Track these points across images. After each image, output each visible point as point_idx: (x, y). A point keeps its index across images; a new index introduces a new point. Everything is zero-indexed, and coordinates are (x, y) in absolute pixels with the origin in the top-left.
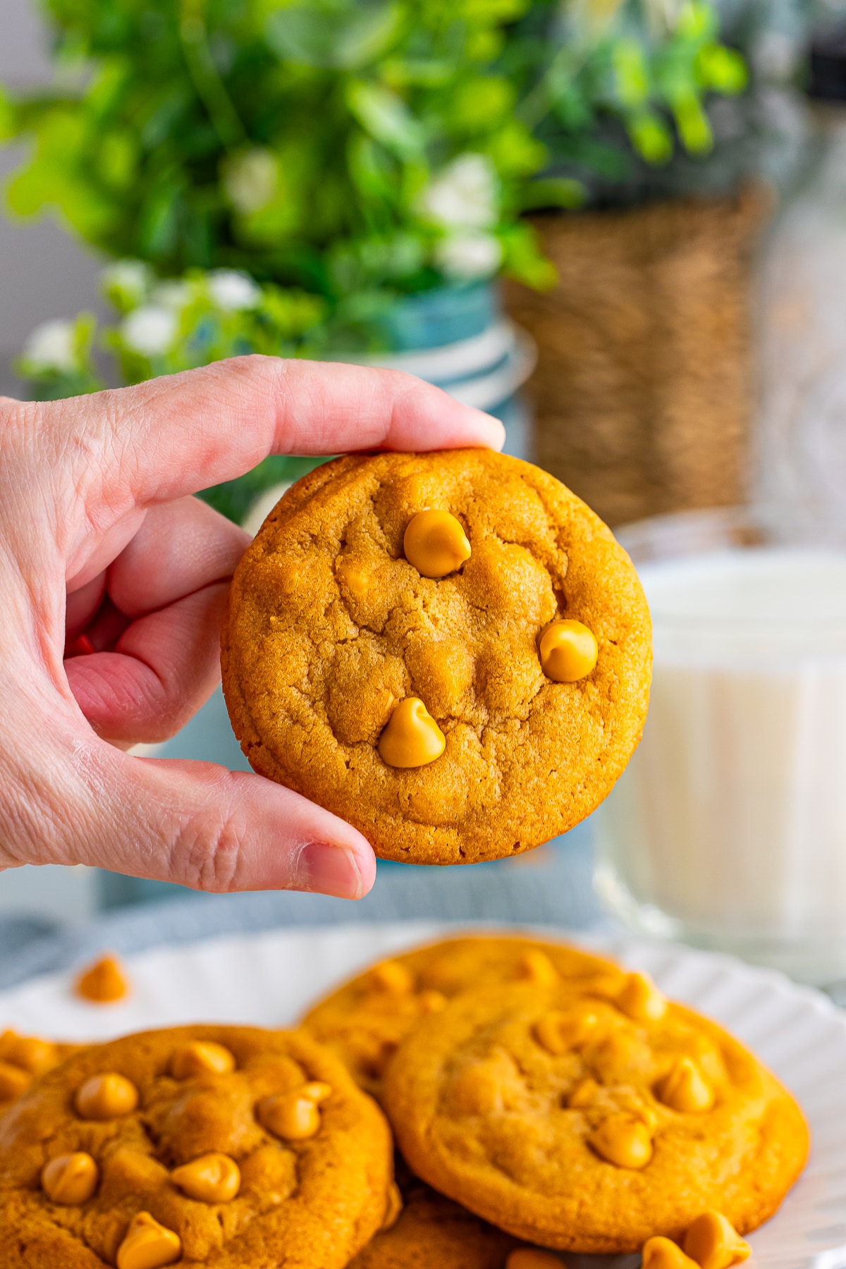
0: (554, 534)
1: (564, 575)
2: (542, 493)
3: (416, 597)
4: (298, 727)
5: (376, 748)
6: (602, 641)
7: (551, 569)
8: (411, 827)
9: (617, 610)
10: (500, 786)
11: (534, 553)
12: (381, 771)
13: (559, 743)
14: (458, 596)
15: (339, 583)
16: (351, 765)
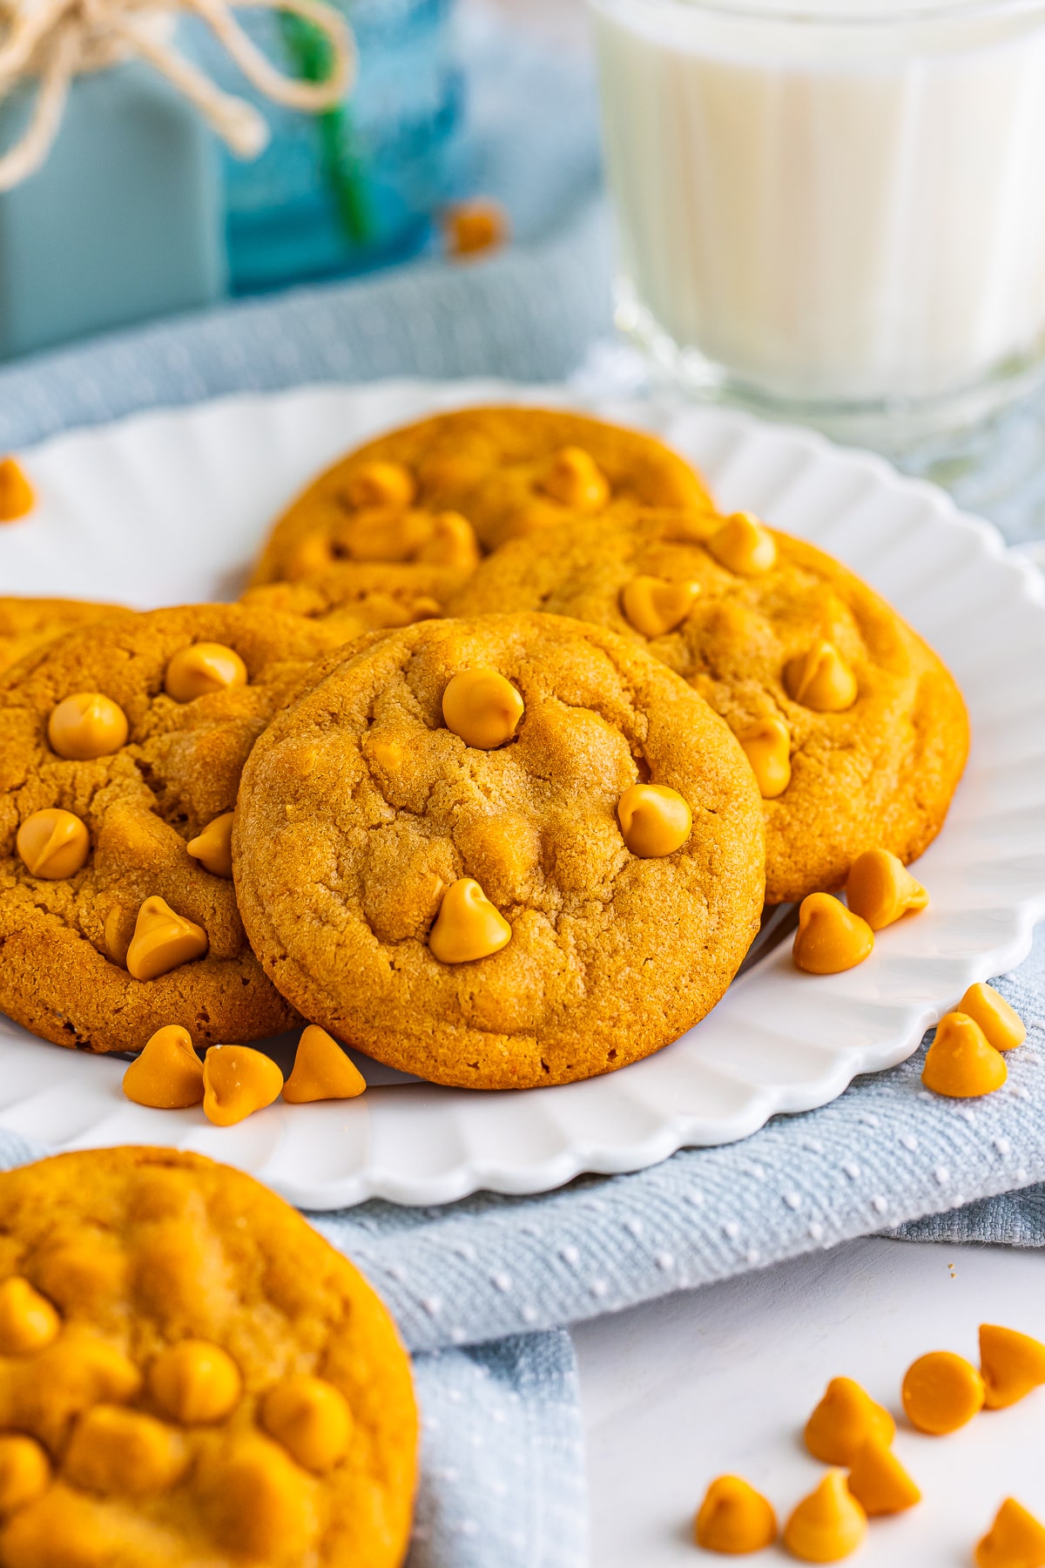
0: (629, 696)
1: (644, 739)
2: (611, 653)
3: (461, 765)
4: (328, 927)
5: (426, 945)
6: (698, 809)
7: (627, 733)
8: (478, 1037)
9: (713, 773)
10: (583, 979)
11: (605, 717)
12: (433, 970)
13: (652, 925)
14: (514, 765)
15: (367, 760)
16: (397, 966)
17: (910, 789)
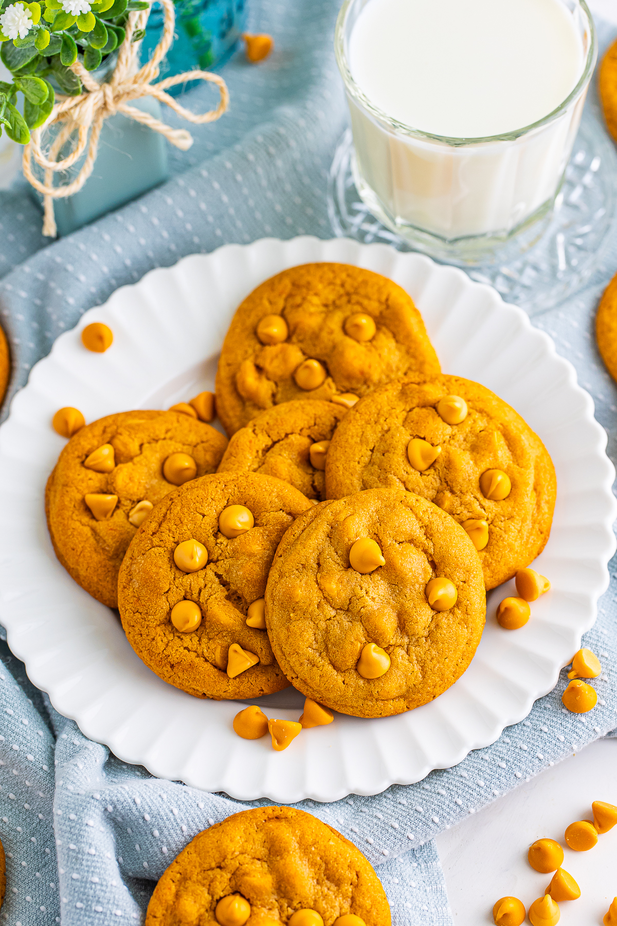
0: (423, 531)
1: (432, 554)
2: (413, 509)
3: (361, 589)
4: (315, 668)
5: (356, 670)
6: (458, 583)
7: (425, 551)
8: (380, 703)
9: (463, 565)
10: (421, 673)
11: (415, 545)
12: (361, 682)
13: (446, 644)
14: (382, 582)
15: (321, 590)
16: (346, 683)
17: (537, 526)
